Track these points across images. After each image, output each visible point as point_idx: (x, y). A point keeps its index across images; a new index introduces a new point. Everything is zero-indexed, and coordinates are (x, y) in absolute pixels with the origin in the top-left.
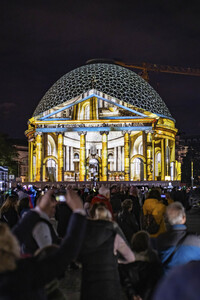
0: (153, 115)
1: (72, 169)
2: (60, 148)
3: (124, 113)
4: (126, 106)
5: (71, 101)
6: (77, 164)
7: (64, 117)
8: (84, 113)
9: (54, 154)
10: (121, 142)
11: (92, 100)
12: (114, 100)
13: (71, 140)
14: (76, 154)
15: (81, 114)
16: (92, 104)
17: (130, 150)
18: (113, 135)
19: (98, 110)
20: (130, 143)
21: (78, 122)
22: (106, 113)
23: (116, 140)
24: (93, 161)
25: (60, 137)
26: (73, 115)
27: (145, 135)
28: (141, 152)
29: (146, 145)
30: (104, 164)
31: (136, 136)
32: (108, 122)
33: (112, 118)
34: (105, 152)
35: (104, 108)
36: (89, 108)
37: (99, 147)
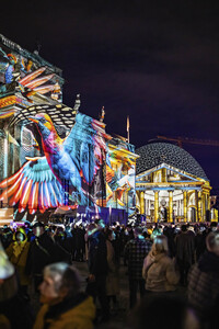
0: (202, 180)
1: (149, 214)
2: (142, 201)
3: (184, 179)
4: (185, 174)
5: (149, 171)
6: (152, 211)
7: (145, 180)
8: (158, 178)
9: (138, 204)
10: (181, 197)
11: (163, 170)
12: (177, 170)
13: (149, 195)
14: (152, 205)
15: (156, 179)
16: (163, 173)
17: (187, 202)
18: (176, 192)
19: (167, 177)
20: (188, 198)
21: (154, 184)
22: (172, 178)
23: (178, 196)
24: (162, 209)
25: (142, 194)
26: (151, 179)
27: (197, 192)
28: (194, 204)
29: (198, 199)
30: (171, 211)
31: (191, 193)
32: (173, 184)
33: (176, 182)
34: (171, 203)
35: (171, 175)
36: (161, 175)
37: (167, 200)
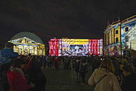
0: (39, 44)
1: (21, 52)
2: (17, 48)
3: (33, 43)
4: (33, 41)
5: (20, 39)
6: (22, 52)
7: (18, 42)
8: (23, 42)
9: (15, 49)
10: (32, 48)
11: (25, 39)
12: (30, 40)
13: (20, 47)
14: (21, 50)
15: (22, 42)
17: (34, 50)
18: (30, 46)
20: (34, 48)
21: (22, 43)
22: (28, 42)
23: (31, 47)
24: (26, 51)
25: (17, 46)
26: (21, 42)
27: (37, 47)
28: (37, 50)
29: (38, 49)
30: (28, 52)
31: (36, 47)
32: (29, 44)
33: (30, 43)
34: (28, 50)
35: (28, 41)
36: (24, 41)
37: (27, 48)
